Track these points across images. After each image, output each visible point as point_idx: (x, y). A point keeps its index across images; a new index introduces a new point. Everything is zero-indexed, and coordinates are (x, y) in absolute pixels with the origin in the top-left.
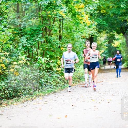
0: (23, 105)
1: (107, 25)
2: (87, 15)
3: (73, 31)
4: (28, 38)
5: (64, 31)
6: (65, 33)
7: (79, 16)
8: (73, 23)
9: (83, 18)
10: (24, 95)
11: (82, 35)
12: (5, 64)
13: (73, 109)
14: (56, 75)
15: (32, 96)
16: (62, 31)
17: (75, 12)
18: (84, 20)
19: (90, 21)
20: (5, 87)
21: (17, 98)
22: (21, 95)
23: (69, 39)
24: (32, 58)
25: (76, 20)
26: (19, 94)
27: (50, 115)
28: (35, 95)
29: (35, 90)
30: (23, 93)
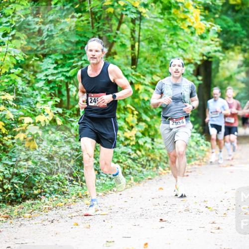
0: (46, 217)
1: (244, 32)
2: (196, 8)
3: (163, 46)
4: (59, 62)
5: (143, 47)
6: (144, 50)
7: (179, 12)
8: (165, 27)
9: (189, 15)
10: (48, 195)
11: (185, 56)
12: (4, 122)
13: (162, 228)
14: (123, 149)
15: (67, 197)
16: (139, 46)
17: (170, 3)
18: (190, 21)
19: (205, 22)
20: (4, 176)
21: (32, 202)
22: (40, 194)
23: (153, 66)
24: (68, 108)
25: (170, 21)
26: (36, 192)
27: (107, 242)
28: (75, 195)
29: (73, 184)
30: (45, 190)
